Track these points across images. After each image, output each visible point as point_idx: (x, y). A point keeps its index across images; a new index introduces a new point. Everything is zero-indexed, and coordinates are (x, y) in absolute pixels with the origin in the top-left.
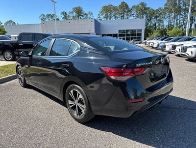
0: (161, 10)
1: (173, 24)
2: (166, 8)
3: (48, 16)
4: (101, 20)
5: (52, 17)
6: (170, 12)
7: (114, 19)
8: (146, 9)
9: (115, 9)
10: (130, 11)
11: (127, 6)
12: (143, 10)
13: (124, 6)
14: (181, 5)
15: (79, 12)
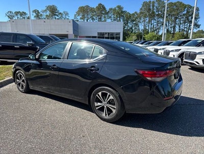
0: (137, 14)
1: (147, 28)
2: (141, 13)
3: (17, 13)
4: (78, 21)
5: (21, 15)
6: (145, 17)
7: (91, 21)
8: (122, 12)
9: (92, 10)
10: (107, 13)
11: (104, 8)
12: (120, 13)
13: (101, 8)
14: (155, 11)
15: (53, 11)
